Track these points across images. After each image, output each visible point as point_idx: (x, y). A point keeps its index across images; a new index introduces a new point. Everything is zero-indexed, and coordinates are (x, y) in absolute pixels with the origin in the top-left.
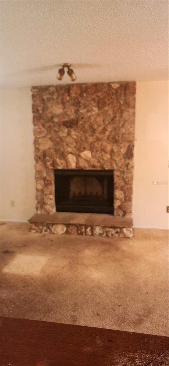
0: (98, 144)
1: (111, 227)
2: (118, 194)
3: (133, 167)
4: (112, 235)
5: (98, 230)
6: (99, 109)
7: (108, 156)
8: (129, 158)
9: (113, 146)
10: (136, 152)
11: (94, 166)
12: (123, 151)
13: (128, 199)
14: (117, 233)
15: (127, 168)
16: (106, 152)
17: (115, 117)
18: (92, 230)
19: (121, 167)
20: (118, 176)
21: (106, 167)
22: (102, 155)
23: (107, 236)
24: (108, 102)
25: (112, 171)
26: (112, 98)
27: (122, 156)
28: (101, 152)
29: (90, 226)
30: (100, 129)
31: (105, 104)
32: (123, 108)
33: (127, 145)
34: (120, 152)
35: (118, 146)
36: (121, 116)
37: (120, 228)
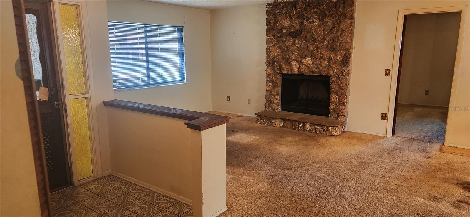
0: (318, 52)
1: (319, 125)
2: (334, 98)
3: (348, 74)
4: (320, 132)
5: (308, 127)
6: (320, 21)
7: (326, 63)
8: (345, 66)
9: (330, 54)
10: (353, 60)
11: (313, 72)
12: (340, 58)
13: (342, 103)
14: (324, 130)
15: (342, 75)
16: (324, 60)
18: (304, 126)
20: (334, 81)
21: (323, 73)
22: (321, 62)
23: (316, 132)
24: (328, 14)
25: (329, 77)
26: (331, 10)
27: (338, 63)
28: (320, 59)
30: (320, 39)
31: (325, 16)
32: (341, 19)
33: (343, 53)
34: (337, 59)
35: (335, 54)
36: (339, 27)
37: (327, 127)
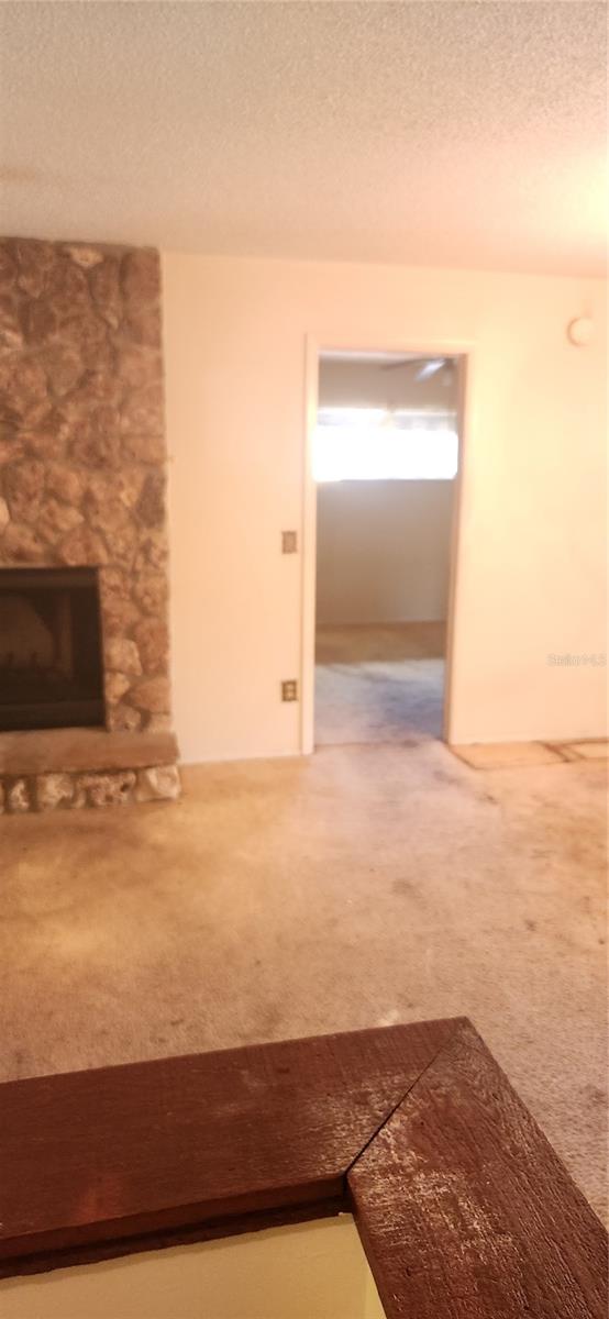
0: (33, 470)
1: (102, 773)
2: (119, 651)
3: (164, 555)
4: (109, 798)
5: (53, 789)
6: (27, 337)
7: (76, 515)
8: (151, 524)
9: (89, 479)
10: (172, 500)
11: (20, 555)
12: (128, 496)
13: (154, 666)
14: (124, 788)
15: (147, 560)
16: (64, 502)
17: (91, 373)
18: (32, 791)
19: (124, 557)
20: (115, 589)
21: (72, 558)
23: (90, 804)
24: (59, 315)
25: (90, 572)
26: (74, 301)
27: (124, 516)
28: (44, 502)
29: (22, 777)
30: (38, 413)
31: (48, 323)
32: (119, 341)
33: (140, 478)
34: (119, 500)
35: (109, 480)
36: (114, 372)
37: (136, 771)
